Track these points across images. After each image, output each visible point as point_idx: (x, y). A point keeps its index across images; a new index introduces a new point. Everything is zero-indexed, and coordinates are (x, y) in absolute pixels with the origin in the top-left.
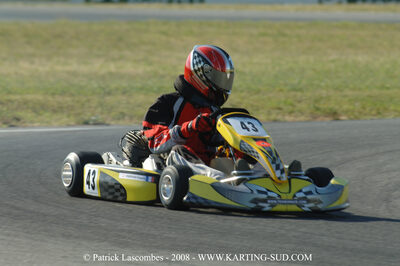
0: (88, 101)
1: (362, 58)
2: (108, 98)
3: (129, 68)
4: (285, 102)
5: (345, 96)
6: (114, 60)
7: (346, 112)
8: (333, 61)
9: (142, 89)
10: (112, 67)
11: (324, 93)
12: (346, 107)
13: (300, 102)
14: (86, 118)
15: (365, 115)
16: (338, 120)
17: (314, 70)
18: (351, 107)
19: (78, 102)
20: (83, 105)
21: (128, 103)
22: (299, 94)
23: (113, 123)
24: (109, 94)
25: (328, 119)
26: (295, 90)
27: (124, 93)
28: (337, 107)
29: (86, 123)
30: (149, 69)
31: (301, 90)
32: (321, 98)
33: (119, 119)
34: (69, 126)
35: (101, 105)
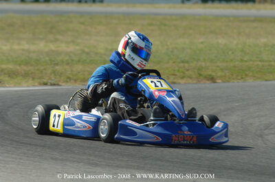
0: (45, 69)
1: (221, 41)
2: (57, 67)
3: (63, 47)
4: (178, 71)
5: (218, 66)
6: (51, 42)
7: (221, 77)
8: (202, 43)
9: (79, 61)
10: (52, 47)
11: (203, 64)
12: (220, 74)
13: (188, 70)
14: (45, 81)
15: (233, 79)
16: (215, 82)
17: (191, 49)
18: (223, 74)
19: (38, 70)
20: (42, 72)
21: (72, 71)
22: (186, 65)
23: (63, 84)
24: (57, 64)
25: (208, 82)
26: (183, 62)
27: (68, 64)
28: (213, 74)
29: (45, 84)
30: (78, 48)
31: (187, 62)
32: (202, 67)
33: (67, 82)
34: (34, 86)
35: (54, 72)
